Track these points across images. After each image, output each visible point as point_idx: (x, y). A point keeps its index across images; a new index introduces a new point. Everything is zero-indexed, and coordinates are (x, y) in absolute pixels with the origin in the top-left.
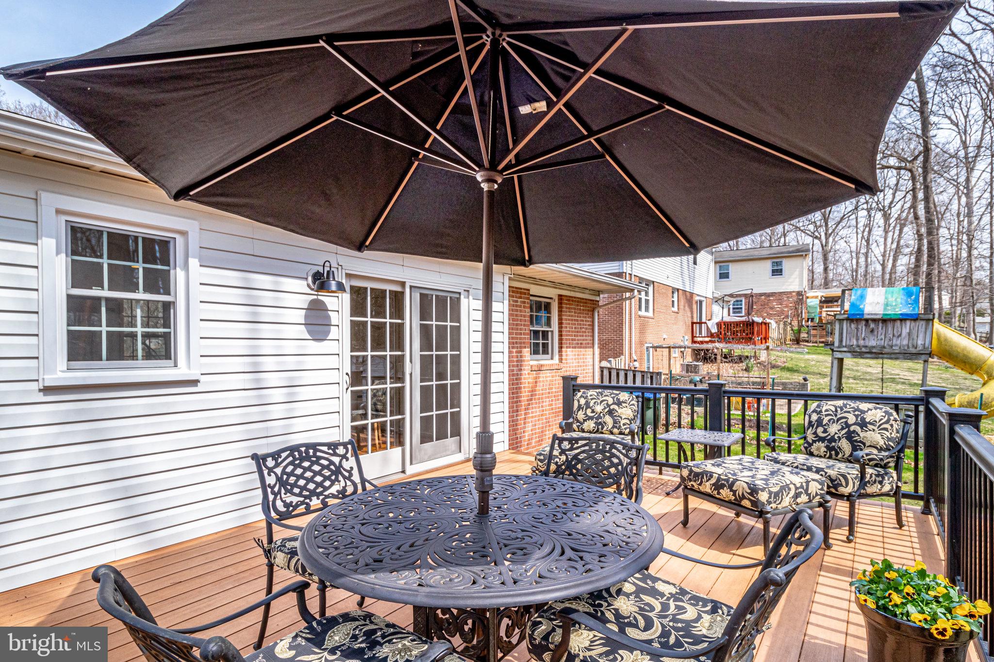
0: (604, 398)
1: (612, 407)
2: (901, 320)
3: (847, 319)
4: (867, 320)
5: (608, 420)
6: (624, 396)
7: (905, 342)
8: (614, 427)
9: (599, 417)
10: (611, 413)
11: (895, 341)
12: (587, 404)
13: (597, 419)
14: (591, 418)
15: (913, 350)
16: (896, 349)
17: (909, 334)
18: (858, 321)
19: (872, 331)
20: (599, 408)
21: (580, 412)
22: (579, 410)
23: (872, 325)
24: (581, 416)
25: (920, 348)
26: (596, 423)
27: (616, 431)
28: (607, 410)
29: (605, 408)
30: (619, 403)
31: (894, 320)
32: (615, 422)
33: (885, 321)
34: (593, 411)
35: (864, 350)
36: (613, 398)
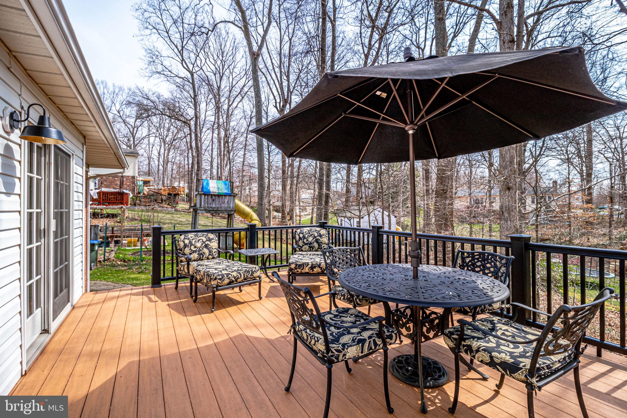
0: (200, 238)
1: (206, 243)
2: (225, 196)
3: (204, 194)
4: (212, 195)
5: (206, 251)
6: (211, 236)
7: (226, 206)
8: (209, 255)
9: (200, 250)
10: (206, 246)
11: (223, 205)
12: (190, 243)
13: (199, 251)
14: (195, 252)
15: (229, 209)
16: (223, 209)
17: (228, 202)
18: (208, 195)
19: (214, 200)
20: (199, 245)
21: (186, 249)
22: (185, 248)
23: (214, 198)
24: (187, 251)
25: (231, 208)
26: (198, 254)
27: (211, 257)
28: (204, 245)
29: (202, 244)
30: (210, 240)
31: (222, 196)
32: (210, 252)
33: (219, 196)
34: (195, 247)
35: (210, 209)
36: (205, 237)
